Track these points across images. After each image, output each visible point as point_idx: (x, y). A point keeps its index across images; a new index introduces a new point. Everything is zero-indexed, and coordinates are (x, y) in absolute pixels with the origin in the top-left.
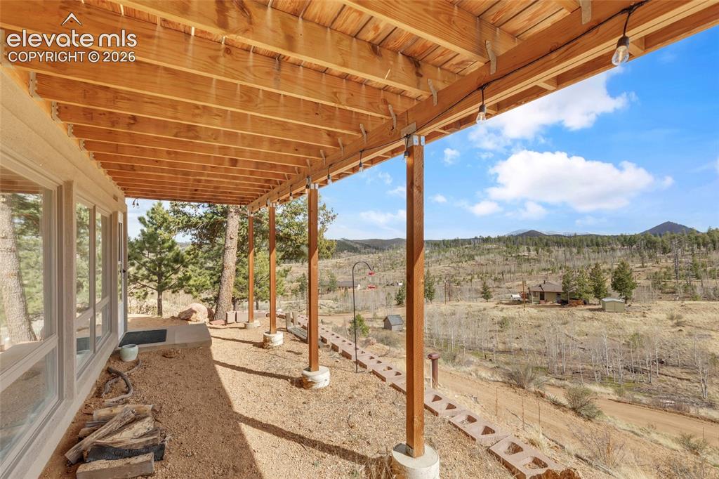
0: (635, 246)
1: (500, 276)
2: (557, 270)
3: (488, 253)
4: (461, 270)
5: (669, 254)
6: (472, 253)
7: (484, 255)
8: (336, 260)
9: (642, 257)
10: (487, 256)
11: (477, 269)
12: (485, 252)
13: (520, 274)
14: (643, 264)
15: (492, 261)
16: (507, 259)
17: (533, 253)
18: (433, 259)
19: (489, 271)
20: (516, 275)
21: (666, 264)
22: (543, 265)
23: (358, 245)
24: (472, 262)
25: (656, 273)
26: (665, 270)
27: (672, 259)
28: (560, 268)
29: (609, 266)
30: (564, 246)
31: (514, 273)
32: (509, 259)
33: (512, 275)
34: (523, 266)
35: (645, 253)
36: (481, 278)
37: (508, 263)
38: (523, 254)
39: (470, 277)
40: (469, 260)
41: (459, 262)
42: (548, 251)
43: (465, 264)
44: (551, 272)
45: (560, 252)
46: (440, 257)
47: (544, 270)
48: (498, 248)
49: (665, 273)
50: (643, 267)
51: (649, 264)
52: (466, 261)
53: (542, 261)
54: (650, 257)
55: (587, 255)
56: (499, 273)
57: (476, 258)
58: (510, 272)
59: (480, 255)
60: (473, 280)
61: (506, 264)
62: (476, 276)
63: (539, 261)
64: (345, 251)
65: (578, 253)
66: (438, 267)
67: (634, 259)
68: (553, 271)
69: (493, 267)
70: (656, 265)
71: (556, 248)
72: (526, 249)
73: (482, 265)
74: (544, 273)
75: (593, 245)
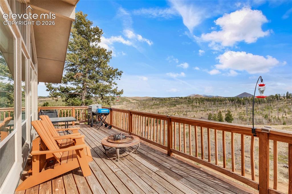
0: (233, 102)
1: (186, 113)
2: (206, 111)
3: (181, 104)
4: (171, 110)
5: (245, 105)
6: (175, 103)
7: (180, 104)
8: (121, 106)
9: (236, 106)
10: (181, 105)
11: (177, 110)
12: (180, 103)
13: (193, 112)
14: (236, 109)
15: (183, 107)
16: (188, 106)
17: (198, 104)
18: (160, 106)
19: (182, 111)
20: (192, 112)
21: (244, 109)
22: (202, 109)
23: (130, 99)
24: (175, 107)
25: (240, 112)
26: (243, 111)
27: (246, 107)
28: (207, 110)
29: (225, 110)
30: (209, 101)
31: (191, 112)
32: (189, 106)
33: (190, 113)
34: (194, 109)
35: (237, 105)
36: (179, 114)
37: (189, 108)
38: (194, 104)
39: (174, 113)
40: (174, 106)
41: (170, 107)
42: (203, 103)
43: (172, 108)
44: (204, 111)
45: (208, 104)
46: (163, 105)
47: (202, 111)
48: (185, 102)
49: (243, 113)
50: (236, 110)
51: (238, 109)
52: (173, 107)
53: (201, 107)
54: (239, 106)
55: (217, 105)
56: (185, 112)
57: (177, 105)
58: (189, 111)
59: (178, 104)
60: (175, 115)
61: (188, 108)
62: (177, 113)
63: (200, 107)
64: (125, 102)
65: (214, 104)
66: (162, 109)
67: (233, 107)
68: (205, 111)
69: (183, 109)
70: (240, 109)
71: (206, 102)
72: (195, 102)
73: (179, 108)
74: (202, 112)
75: (219, 101)
